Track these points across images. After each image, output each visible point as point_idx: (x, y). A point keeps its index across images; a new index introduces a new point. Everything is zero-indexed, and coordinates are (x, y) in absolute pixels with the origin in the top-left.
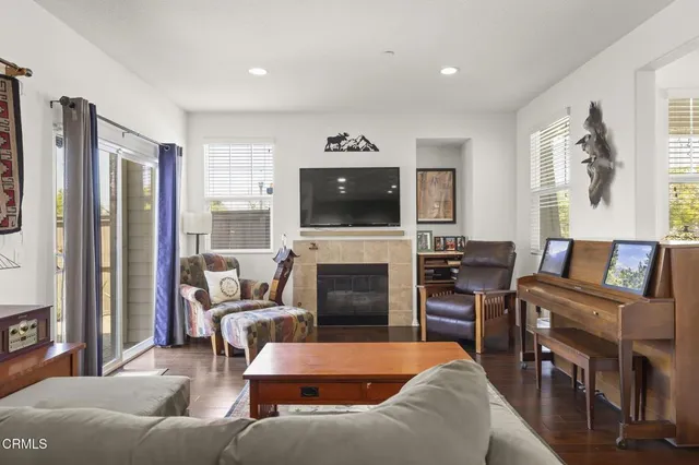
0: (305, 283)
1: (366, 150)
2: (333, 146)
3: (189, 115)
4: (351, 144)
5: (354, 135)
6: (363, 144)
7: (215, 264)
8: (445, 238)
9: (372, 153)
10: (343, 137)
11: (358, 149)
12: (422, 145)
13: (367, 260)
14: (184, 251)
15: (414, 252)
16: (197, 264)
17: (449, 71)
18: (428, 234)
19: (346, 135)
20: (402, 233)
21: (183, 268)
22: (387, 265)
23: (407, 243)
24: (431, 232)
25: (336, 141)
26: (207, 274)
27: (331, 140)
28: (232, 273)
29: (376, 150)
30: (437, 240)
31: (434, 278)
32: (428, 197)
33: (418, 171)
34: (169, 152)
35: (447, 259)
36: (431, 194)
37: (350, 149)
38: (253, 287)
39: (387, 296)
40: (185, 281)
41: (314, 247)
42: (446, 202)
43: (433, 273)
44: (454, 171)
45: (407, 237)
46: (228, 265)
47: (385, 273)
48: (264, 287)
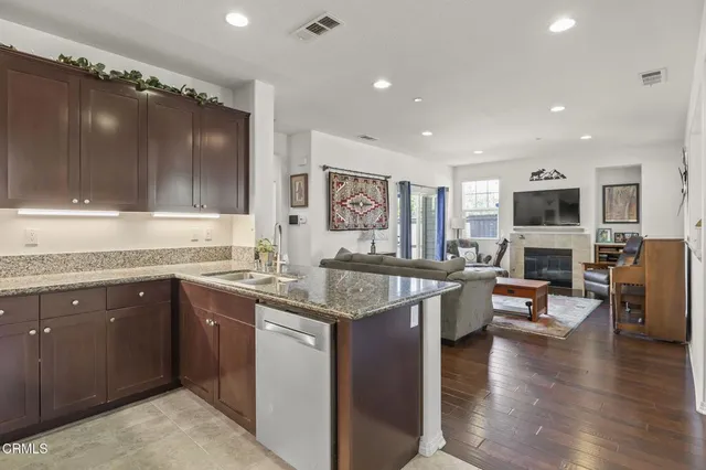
1: (557, 178)
2: (535, 178)
3: (455, 168)
4: (546, 176)
5: (549, 170)
6: (555, 175)
7: (465, 244)
8: (623, 234)
9: (561, 180)
10: (541, 172)
11: (552, 178)
12: (601, 170)
13: (557, 246)
14: (449, 237)
15: (593, 241)
16: (455, 244)
19: (544, 170)
20: (582, 230)
21: (448, 245)
22: (571, 250)
23: (587, 237)
25: (537, 175)
26: (460, 249)
27: (534, 174)
28: (474, 249)
29: (564, 177)
30: (617, 235)
31: (608, 260)
32: (614, 204)
33: (604, 187)
34: (441, 191)
35: (618, 248)
36: (617, 203)
37: (546, 178)
38: (484, 257)
39: (571, 270)
40: (449, 251)
41: (522, 237)
42: (630, 206)
43: (607, 257)
44: (638, 185)
45: (585, 233)
46: (472, 245)
47: (571, 255)
48: (489, 258)
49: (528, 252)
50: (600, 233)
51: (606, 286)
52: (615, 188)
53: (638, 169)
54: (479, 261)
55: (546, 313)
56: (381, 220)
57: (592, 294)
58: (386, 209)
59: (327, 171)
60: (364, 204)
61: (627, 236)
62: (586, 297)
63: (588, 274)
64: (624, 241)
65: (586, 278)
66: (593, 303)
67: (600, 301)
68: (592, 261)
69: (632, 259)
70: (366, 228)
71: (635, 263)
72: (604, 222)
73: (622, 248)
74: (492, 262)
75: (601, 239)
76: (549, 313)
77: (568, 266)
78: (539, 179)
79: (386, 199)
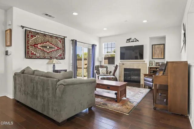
0: (121, 72)
1: (136, 41)
2: (128, 41)
3: (100, 38)
4: (132, 40)
5: (133, 38)
6: (135, 40)
7: (102, 67)
8: (159, 63)
9: (137, 42)
10: (130, 39)
11: (134, 41)
12: (151, 39)
13: (135, 67)
14: (97, 64)
15: (148, 66)
16: (98, 67)
17: (145, 21)
18: (154, 62)
19: (131, 38)
20: (144, 61)
21: (95, 67)
22: (140, 69)
23: (146, 64)
24: (154, 61)
25: (129, 40)
26: (100, 69)
27: (127, 40)
28: (105, 69)
29: (138, 41)
30: (157, 63)
31: (153, 73)
32: (156, 52)
33: (152, 45)
34: (93, 46)
35: (157, 68)
36: (157, 51)
37: (132, 41)
38: (109, 72)
39: (140, 76)
40: (96, 70)
41: (123, 64)
42: (161, 53)
43: (153, 72)
44: (164, 45)
45: (146, 62)
46: (105, 67)
47: (140, 71)
48: (111, 72)
49: (126, 70)
50: (151, 63)
51: (152, 84)
52: (156, 46)
53: (164, 38)
54: (107, 73)
55: (125, 97)
56: (60, 55)
57: (148, 87)
58: (64, 51)
59: (24, 29)
60: (50, 47)
61: (160, 64)
62: (145, 88)
63: (146, 78)
64: (159, 65)
65: (145, 80)
66: (147, 90)
67: (150, 89)
68: (148, 73)
69: (162, 72)
70: (51, 58)
71: (163, 74)
72: (152, 59)
73: (158, 68)
74: (112, 74)
75: (151, 65)
76: (127, 97)
77: (139, 75)
78: (129, 42)
79: (64, 46)
